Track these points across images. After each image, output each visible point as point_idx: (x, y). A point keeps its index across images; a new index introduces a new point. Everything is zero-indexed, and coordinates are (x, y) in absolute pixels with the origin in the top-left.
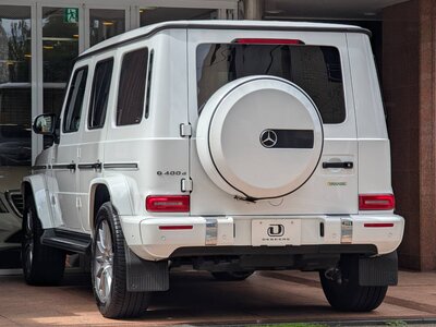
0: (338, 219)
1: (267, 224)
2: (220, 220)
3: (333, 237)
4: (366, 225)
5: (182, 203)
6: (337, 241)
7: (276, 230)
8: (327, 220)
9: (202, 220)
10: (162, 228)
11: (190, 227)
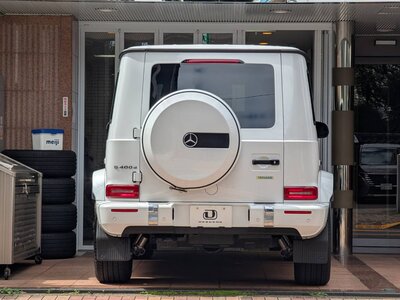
0: (261, 207)
1: (203, 210)
2: (161, 206)
3: (257, 221)
4: (286, 212)
5: (133, 192)
6: (261, 224)
7: (210, 214)
8: (253, 207)
9: (147, 205)
10: (113, 210)
11: (136, 210)
